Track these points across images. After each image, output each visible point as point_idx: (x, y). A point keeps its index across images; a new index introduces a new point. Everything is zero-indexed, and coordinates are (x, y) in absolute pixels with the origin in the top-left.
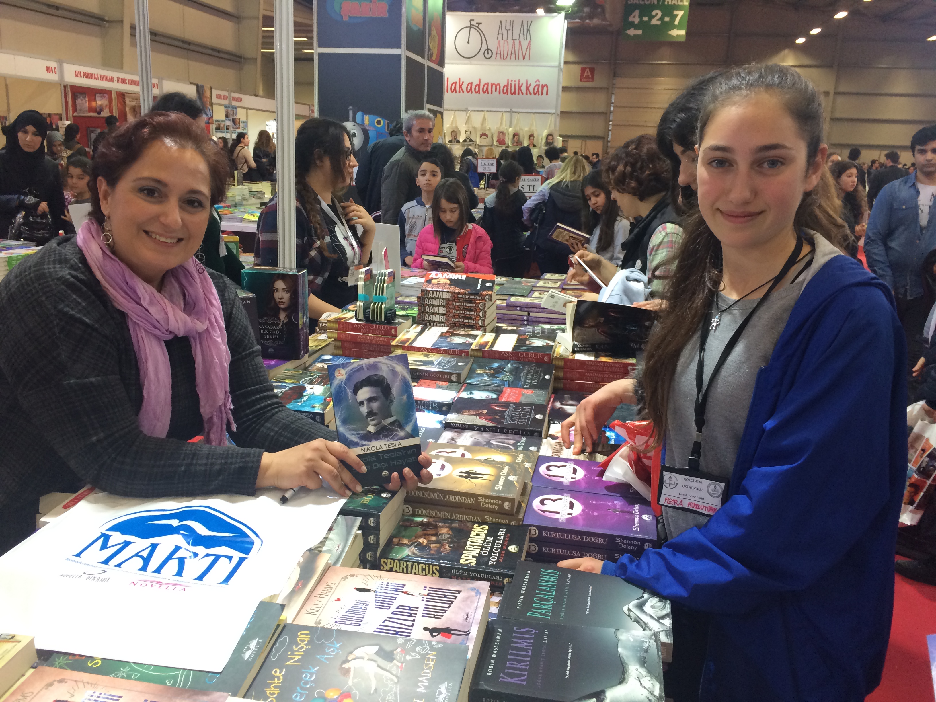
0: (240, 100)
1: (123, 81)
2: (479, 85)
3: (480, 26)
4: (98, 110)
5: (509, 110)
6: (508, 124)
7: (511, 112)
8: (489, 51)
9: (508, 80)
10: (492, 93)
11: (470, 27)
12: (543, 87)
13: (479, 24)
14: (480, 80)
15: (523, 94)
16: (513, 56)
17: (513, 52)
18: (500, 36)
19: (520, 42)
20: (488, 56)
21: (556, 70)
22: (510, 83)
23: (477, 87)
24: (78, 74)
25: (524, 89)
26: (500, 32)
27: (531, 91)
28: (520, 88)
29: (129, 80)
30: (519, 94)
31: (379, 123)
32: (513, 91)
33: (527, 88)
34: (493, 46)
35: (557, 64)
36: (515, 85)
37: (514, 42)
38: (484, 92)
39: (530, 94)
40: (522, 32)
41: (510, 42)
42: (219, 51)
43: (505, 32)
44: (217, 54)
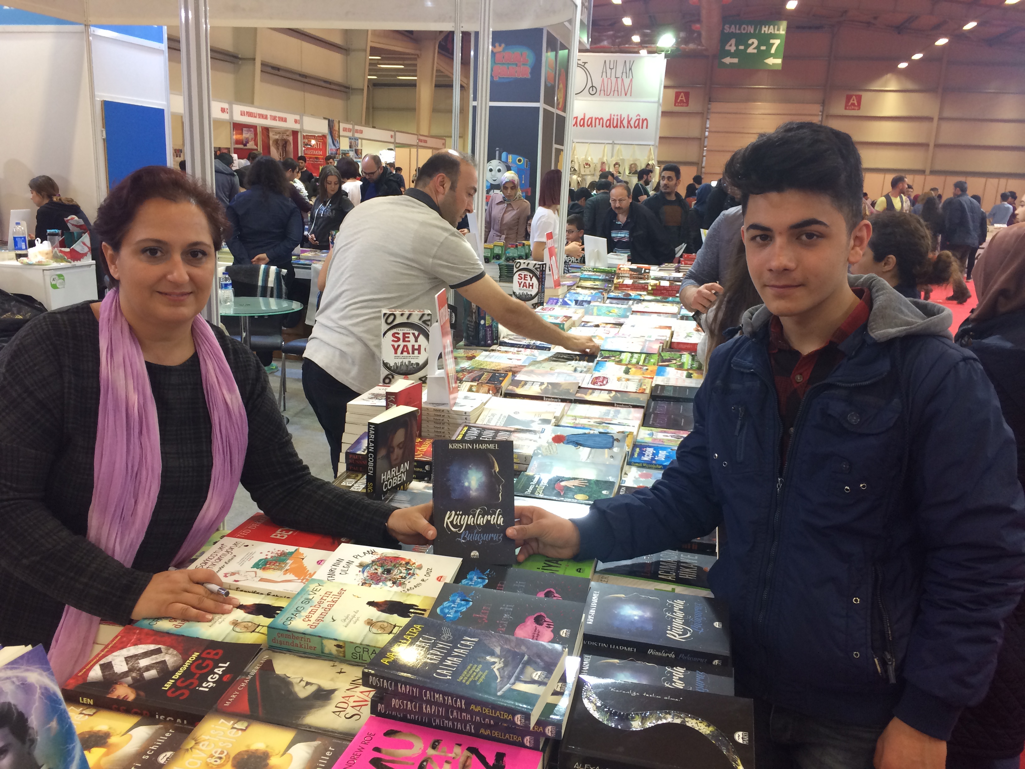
0: (361, 132)
1: (274, 118)
2: (584, 119)
3: (586, 65)
5: (611, 142)
6: (610, 155)
7: (613, 144)
8: (594, 88)
9: (611, 115)
10: (595, 126)
11: (577, 66)
12: (643, 121)
13: (585, 63)
14: (584, 114)
15: (624, 127)
16: (616, 92)
17: (616, 89)
18: (604, 74)
19: (622, 80)
20: (592, 93)
21: (656, 105)
22: (612, 117)
23: (582, 121)
24: (242, 114)
25: (625, 123)
26: (604, 70)
27: (632, 125)
28: (621, 122)
29: (279, 117)
30: (620, 127)
31: (520, 161)
32: (615, 125)
33: (629, 122)
34: (597, 84)
35: (656, 99)
36: (617, 119)
37: (617, 81)
38: (588, 126)
39: (631, 127)
40: (625, 71)
41: (614, 80)
42: (330, 83)
43: (609, 71)
44: (328, 86)
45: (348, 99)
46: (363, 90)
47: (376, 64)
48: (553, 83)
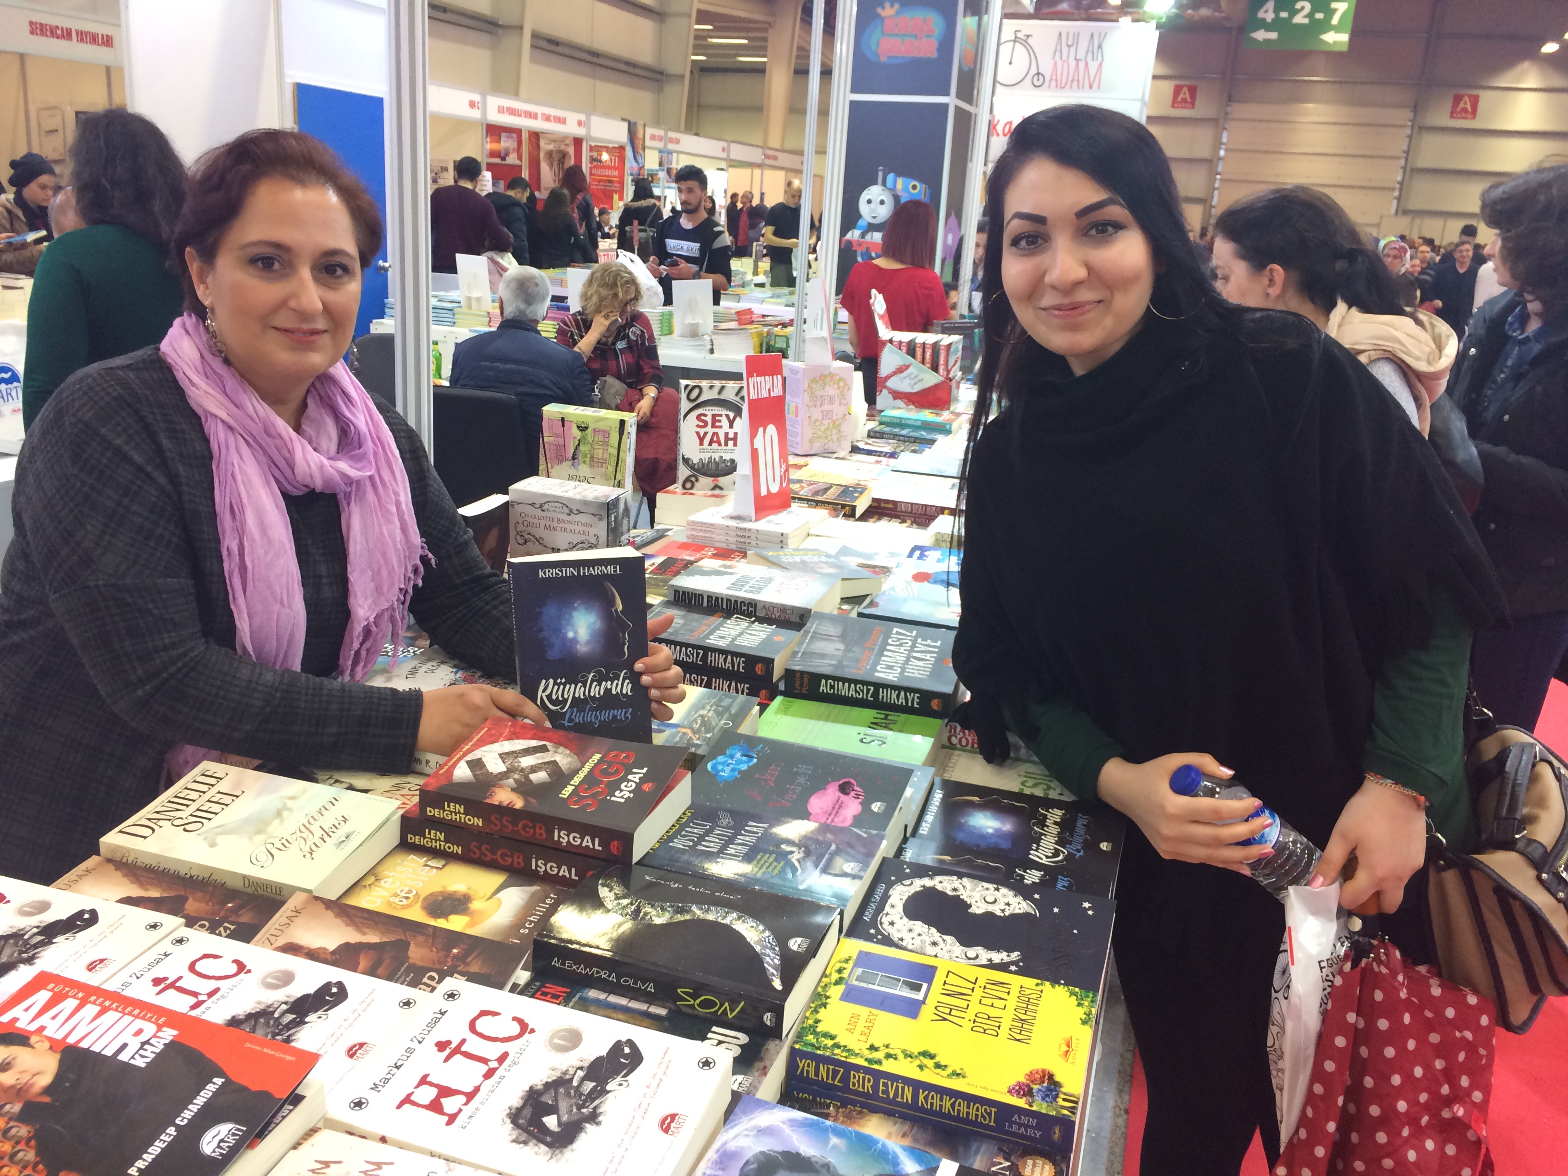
1: (547, 118)
3: (1030, 40)
4: (502, 155)
8: (1041, 77)
11: (1015, 41)
13: (1028, 36)
16: (1075, 83)
17: (1076, 78)
19: (1086, 64)
20: (1037, 83)
24: (501, 110)
26: (1059, 48)
29: (555, 117)
31: (914, 187)
34: (1046, 70)
35: (1140, 96)
37: (1077, 65)
40: (1091, 49)
41: (1072, 63)
42: (634, 65)
43: (1065, 49)
45: (660, 91)
46: (684, 76)
47: (705, 38)
48: (972, 67)
